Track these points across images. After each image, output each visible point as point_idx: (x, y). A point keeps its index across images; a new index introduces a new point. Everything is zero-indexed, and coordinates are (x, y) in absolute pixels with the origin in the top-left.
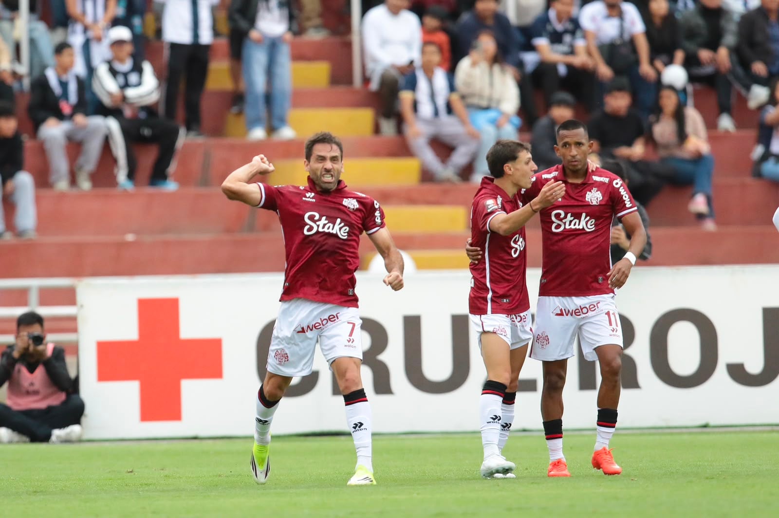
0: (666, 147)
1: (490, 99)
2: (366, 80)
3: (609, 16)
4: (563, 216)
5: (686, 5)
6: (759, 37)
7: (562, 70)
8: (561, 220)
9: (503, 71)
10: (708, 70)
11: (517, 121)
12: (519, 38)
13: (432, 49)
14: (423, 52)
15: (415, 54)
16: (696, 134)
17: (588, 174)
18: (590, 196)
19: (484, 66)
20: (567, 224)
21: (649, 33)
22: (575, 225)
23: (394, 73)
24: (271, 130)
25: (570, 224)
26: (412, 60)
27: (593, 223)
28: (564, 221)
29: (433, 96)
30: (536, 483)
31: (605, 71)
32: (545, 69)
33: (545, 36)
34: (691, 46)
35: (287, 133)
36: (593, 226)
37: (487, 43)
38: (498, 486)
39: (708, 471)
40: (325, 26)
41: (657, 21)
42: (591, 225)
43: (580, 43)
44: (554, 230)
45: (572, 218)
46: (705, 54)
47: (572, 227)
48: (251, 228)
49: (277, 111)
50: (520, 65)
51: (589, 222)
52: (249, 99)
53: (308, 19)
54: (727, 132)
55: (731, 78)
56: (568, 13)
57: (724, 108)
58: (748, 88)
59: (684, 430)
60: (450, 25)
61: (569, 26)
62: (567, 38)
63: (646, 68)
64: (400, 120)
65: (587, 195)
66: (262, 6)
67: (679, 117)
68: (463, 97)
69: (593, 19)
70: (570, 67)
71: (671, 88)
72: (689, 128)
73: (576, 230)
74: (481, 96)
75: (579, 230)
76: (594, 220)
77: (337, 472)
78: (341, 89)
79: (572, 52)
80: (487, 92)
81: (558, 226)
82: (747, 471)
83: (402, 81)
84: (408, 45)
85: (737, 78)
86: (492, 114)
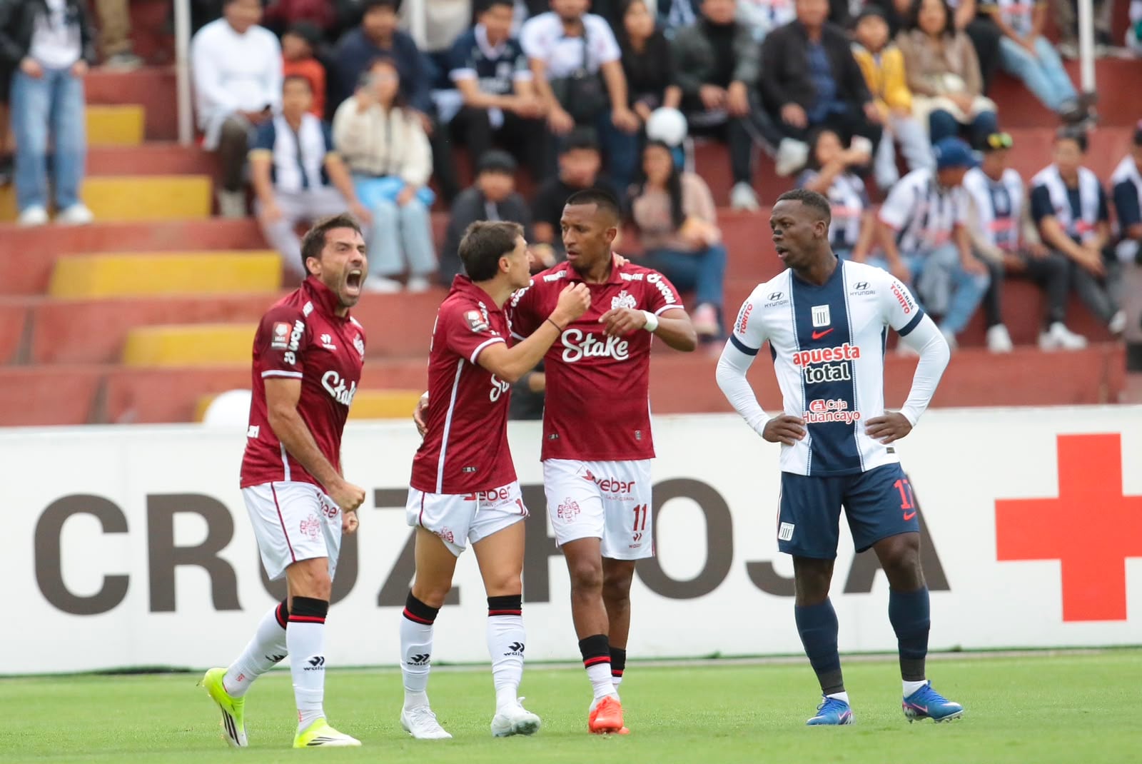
0: (654, 232)
1: (387, 162)
2: (199, 134)
3: (566, 36)
4: (579, 338)
5: (682, 18)
6: (793, 67)
7: (496, 118)
8: (577, 344)
9: (406, 118)
10: (716, 117)
11: (428, 195)
12: (430, 69)
13: (298, 86)
14: (285, 91)
15: (272, 95)
16: (700, 214)
17: (614, 270)
18: (617, 303)
19: (377, 112)
20: (587, 349)
21: (626, 60)
22: (598, 350)
23: (241, 123)
24: (55, 209)
25: (591, 350)
26: (268, 103)
27: (625, 347)
28: (581, 345)
29: (299, 157)
30: (459, 744)
31: (560, 119)
32: (470, 117)
33: (471, 67)
34: (690, 81)
35: (79, 214)
36: (626, 352)
37: (384, 78)
38: (402, 748)
39: (718, 724)
40: (135, 51)
41: (638, 45)
42: (623, 351)
43: (523, 77)
44: (566, 358)
45: (594, 340)
46: (710, 93)
47: (594, 353)
48: (26, 359)
49: (64, 181)
50: (432, 110)
51: (619, 347)
52: (21, 163)
53: (111, 41)
54: (745, 211)
55: (749, 127)
56: (505, 31)
57: (741, 174)
58: (776, 144)
59: (684, 663)
60: (325, 50)
61: (506, 51)
62: (504, 70)
63: (621, 115)
64: (250, 195)
65: (613, 302)
66: (40, 21)
67: (673, 187)
68: (346, 160)
69: (542, 40)
70: (508, 114)
71: (661, 144)
72: (689, 205)
73: (600, 358)
74: (373, 158)
75: (605, 358)
76: (626, 343)
77: (157, 729)
78: (162, 147)
79: (511, 91)
80: (381, 151)
81: (573, 354)
82: (778, 725)
83: (253, 135)
84: (262, 80)
85: (760, 128)
86: (389, 185)
